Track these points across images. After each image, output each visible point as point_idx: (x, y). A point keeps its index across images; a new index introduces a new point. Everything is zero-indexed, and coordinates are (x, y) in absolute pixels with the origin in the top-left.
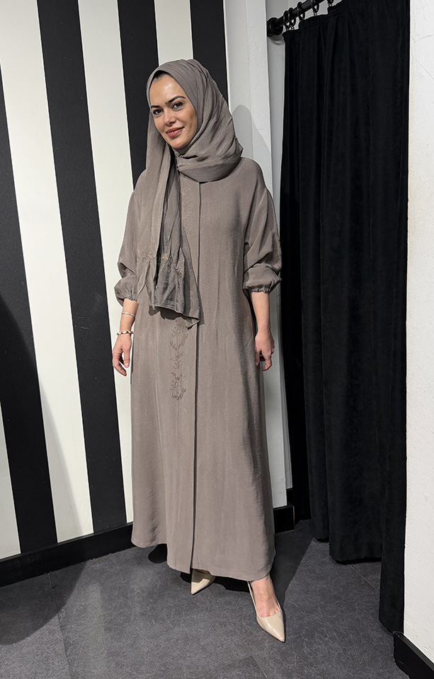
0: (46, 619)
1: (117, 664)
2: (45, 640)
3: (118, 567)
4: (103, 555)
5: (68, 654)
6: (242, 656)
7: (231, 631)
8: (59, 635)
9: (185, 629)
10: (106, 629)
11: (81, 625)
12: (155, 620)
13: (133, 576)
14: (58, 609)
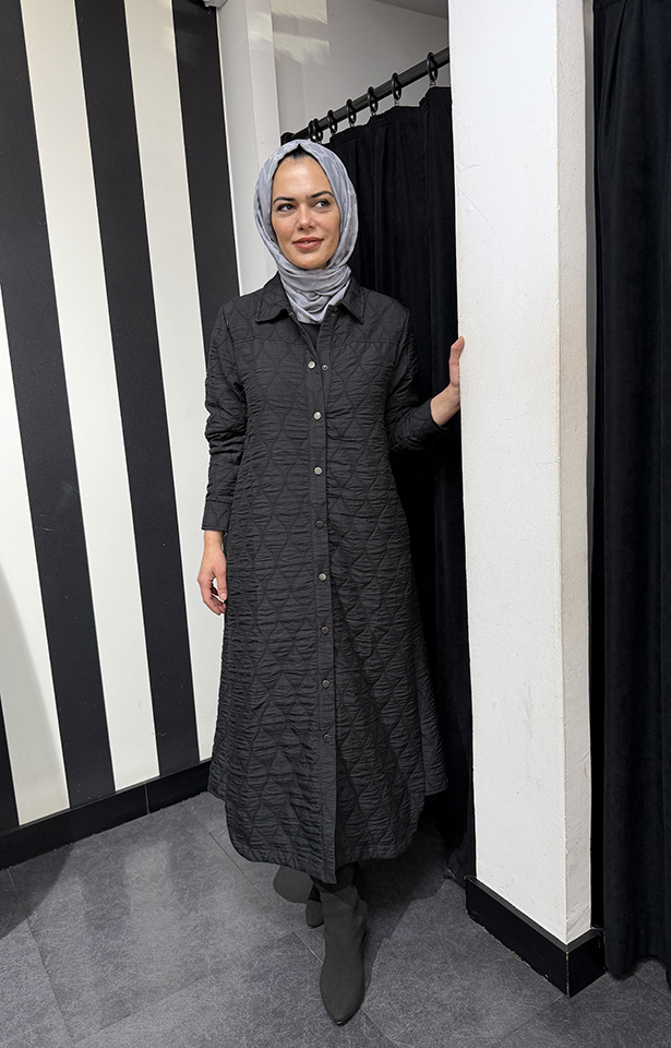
0: (11, 926)
1: (117, 967)
2: (12, 951)
3: (106, 850)
4: (84, 837)
5: (46, 964)
6: (281, 933)
7: (264, 907)
8: (31, 943)
9: (205, 913)
10: (96, 928)
11: (61, 926)
12: (164, 907)
13: (127, 859)
14: (27, 913)
